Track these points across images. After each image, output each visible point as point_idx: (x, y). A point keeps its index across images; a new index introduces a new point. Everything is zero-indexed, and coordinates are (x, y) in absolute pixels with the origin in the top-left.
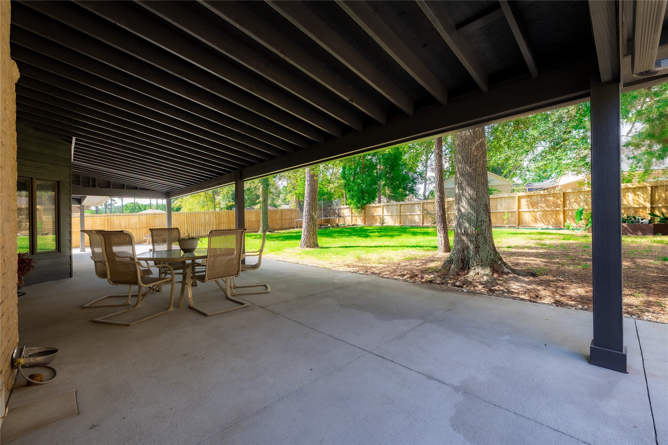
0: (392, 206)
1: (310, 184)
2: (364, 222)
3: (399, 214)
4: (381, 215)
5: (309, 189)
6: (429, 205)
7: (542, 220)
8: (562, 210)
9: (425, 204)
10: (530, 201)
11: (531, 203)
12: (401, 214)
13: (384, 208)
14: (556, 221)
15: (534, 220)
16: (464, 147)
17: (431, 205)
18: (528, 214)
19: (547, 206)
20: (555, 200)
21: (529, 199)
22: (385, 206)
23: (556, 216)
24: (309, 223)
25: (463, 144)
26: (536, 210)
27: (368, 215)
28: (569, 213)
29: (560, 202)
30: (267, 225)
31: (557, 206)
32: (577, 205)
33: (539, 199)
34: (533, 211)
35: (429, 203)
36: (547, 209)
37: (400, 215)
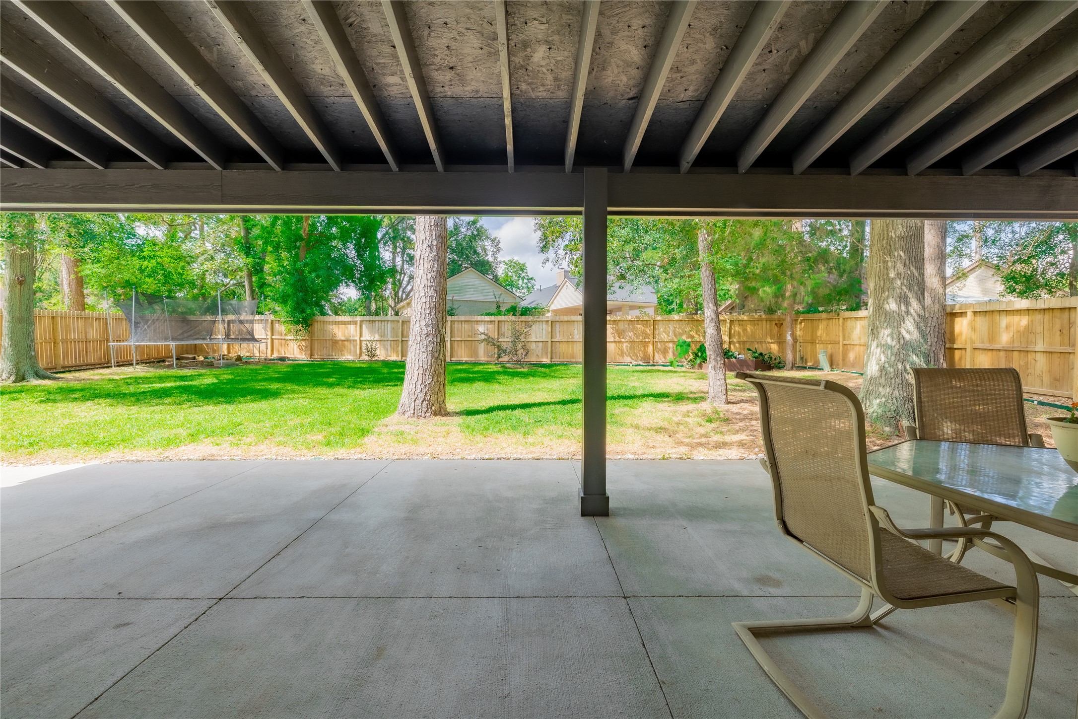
0: (383, 323)
1: (439, 257)
2: (309, 352)
3: (400, 339)
4: (357, 338)
5: (435, 269)
6: (464, 325)
7: (629, 353)
8: (652, 341)
9: (456, 323)
10: (615, 328)
11: (617, 331)
12: (403, 339)
13: (364, 326)
14: (644, 355)
15: (620, 353)
16: (912, 243)
17: (466, 326)
18: (613, 344)
19: (635, 334)
20: (643, 328)
21: (614, 326)
22: (365, 322)
23: (645, 349)
24: (438, 353)
25: (913, 237)
26: (623, 340)
27: (321, 338)
28: (657, 345)
29: (649, 331)
30: (31, 357)
31: (646, 336)
32: (666, 336)
33: (626, 326)
34: (619, 342)
35: (463, 323)
36: (635, 340)
37: (402, 341)
